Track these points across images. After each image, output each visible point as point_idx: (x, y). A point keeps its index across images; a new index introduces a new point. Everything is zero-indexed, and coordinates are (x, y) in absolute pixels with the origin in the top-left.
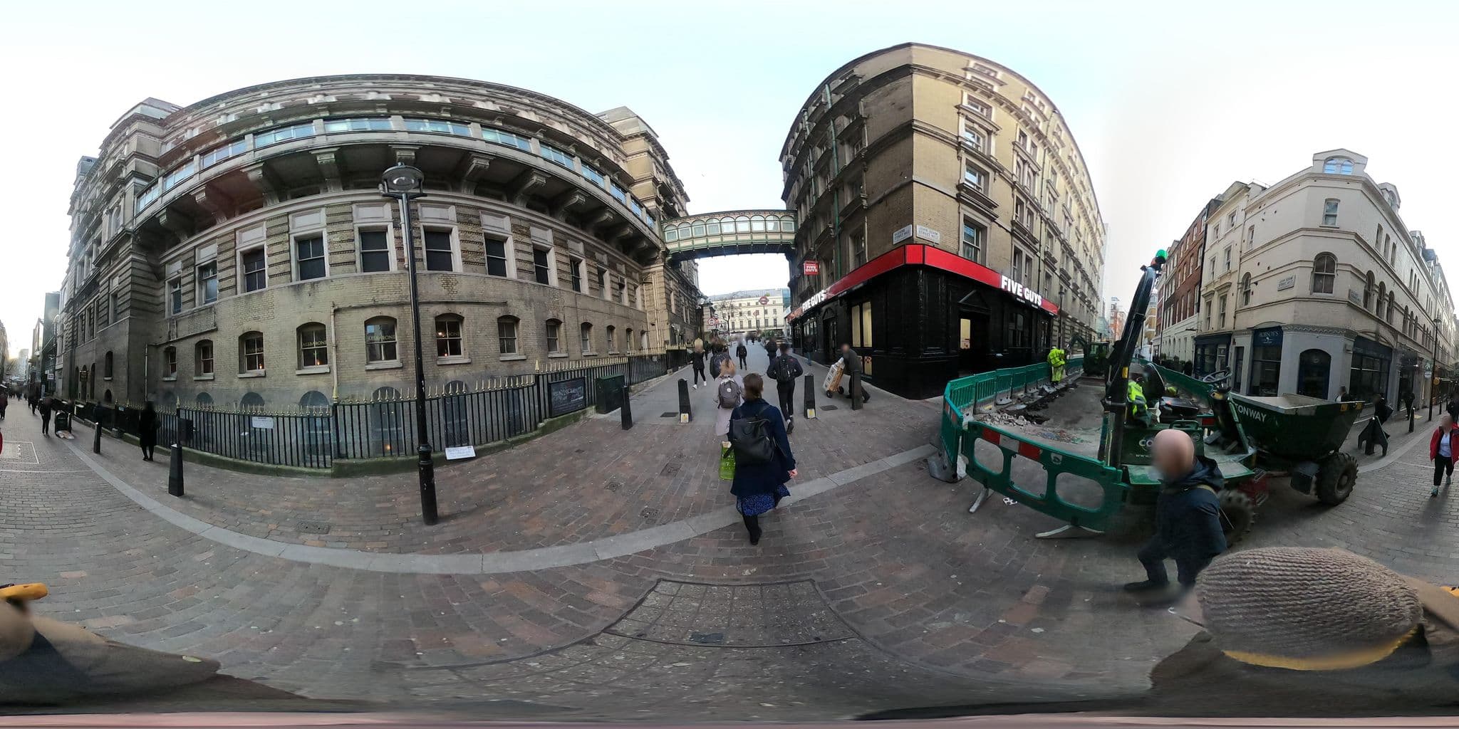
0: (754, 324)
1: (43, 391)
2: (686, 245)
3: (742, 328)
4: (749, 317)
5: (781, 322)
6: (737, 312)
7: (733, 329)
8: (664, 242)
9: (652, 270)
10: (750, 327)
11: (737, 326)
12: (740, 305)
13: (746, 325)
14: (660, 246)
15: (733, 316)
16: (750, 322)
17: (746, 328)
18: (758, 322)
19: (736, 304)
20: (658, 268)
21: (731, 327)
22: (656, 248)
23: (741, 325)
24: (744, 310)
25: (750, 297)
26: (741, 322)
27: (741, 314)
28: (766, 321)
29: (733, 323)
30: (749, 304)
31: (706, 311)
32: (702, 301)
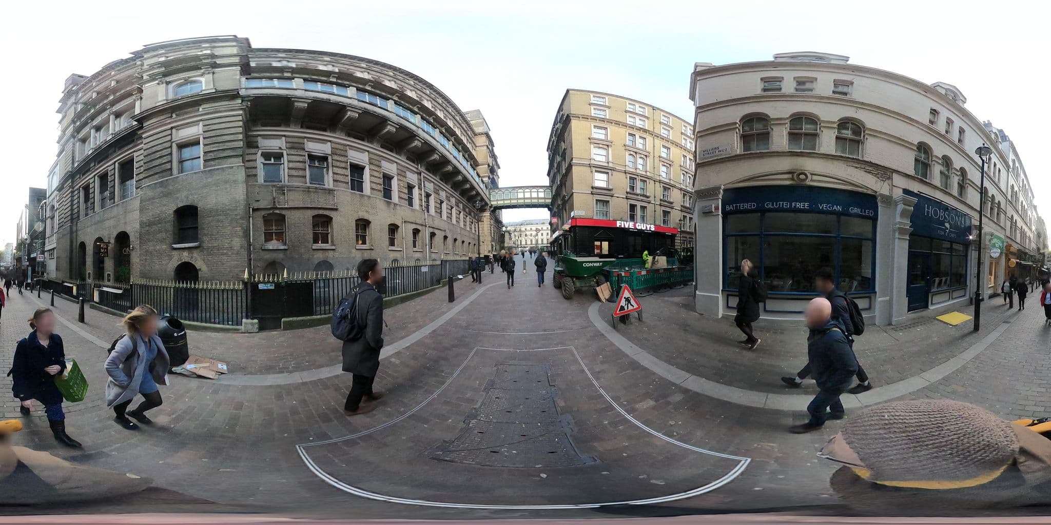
0: (534, 242)
1: (30, 273)
2: (500, 203)
3: (526, 244)
4: (531, 238)
5: (545, 242)
6: (523, 234)
7: (521, 244)
8: (490, 201)
9: (484, 215)
10: (531, 244)
11: (523, 243)
12: (526, 229)
13: (529, 242)
14: (489, 203)
15: (521, 237)
16: (531, 240)
17: (529, 245)
18: (537, 241)
19: (523, 229)
20: (487, 214)
21: (519, 244)
22: (486, 204)
23: (526, 242)
24: (528, 233)
25: (532, 224)
26: (526, 240)
27: (526, 235)
28: (542, 240)
29: (521, 241)
30: (531, 229)
31: (507, 235)
32: (504, 229)
